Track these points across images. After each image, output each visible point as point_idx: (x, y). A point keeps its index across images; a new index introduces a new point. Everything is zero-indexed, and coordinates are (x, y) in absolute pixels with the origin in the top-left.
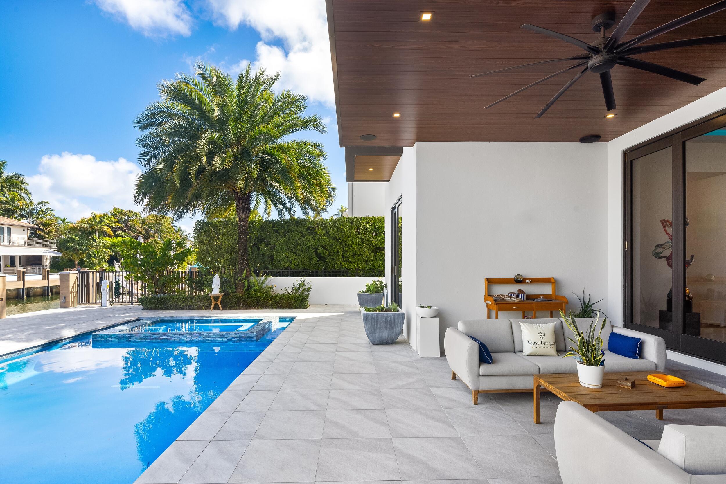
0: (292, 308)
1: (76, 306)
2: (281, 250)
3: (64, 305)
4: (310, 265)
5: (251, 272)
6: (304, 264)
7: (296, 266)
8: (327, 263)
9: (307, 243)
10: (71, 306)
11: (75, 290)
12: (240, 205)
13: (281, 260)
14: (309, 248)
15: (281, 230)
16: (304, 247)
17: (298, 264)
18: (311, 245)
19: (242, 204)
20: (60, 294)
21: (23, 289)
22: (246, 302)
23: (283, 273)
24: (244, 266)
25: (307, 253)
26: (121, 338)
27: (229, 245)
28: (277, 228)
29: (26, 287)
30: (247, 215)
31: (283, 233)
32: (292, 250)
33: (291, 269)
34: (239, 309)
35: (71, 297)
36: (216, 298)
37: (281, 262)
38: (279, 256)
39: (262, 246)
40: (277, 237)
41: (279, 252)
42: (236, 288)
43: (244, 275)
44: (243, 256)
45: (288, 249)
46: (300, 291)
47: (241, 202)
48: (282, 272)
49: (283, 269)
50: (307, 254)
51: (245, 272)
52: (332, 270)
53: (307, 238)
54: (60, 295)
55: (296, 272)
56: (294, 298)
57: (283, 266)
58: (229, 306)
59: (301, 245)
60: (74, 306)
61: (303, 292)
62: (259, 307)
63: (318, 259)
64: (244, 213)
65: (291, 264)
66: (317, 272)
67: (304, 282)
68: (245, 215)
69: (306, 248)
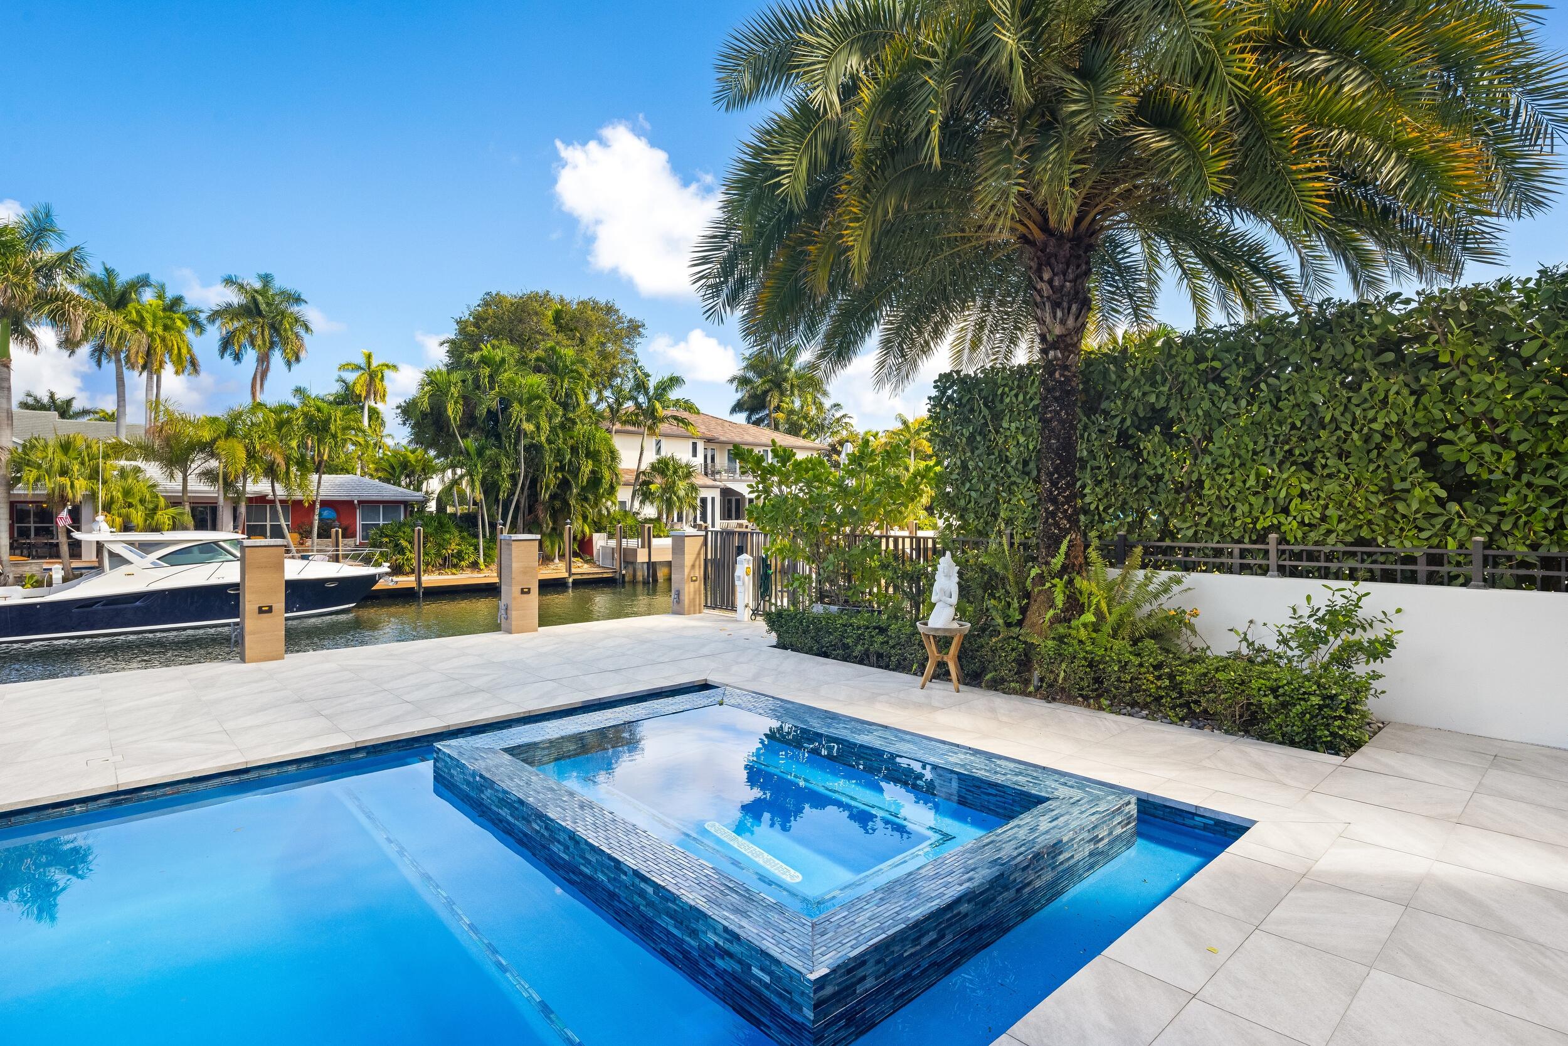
0: (1263, 737)
1: (701, 612)
2: (1234, 455)
3: (677, 608)
4: (1391, 523)
5: (1087, 546)
6: (1354, 516)
7: (1310, 525)
8: (1502, 514)
9: (1371, 414)
10: (689, 613)
11: (697, 575)
12: (1044, 286)
13: (1236, 499)
14: (1388, 438)
15: (1234, 367)
16: (1355, 436)
17: (1324, 518)
18: (1399, 424)
19: (1050, 282)
20: (673, 582)
22: (1052, 672)
23: (1242, 557)
24: (1057, 525)
25: (1371, 461)
27: (1031, 447)
28: (1217, 364)
30: (1070, 322)
31: (1244, 379)
32: (1290, 452)
33: (1283, 540)
34: (1024, 693)
35: (689, 592)
36: (943, 642)
37: (1234, 509)
38: (1226, 480)
39: (1150, 443)
40: (1216, 399)
41: (1223, 466)
42: (1023, 610)
43: (1057, 562)
44: (1054, 484)
45: (1268, 452)
46: (1324, 653)
47: (1046, 276)
48: (1242, 551)
49: (1247, 540)
50: (1372, 467)
51: (1064, 547)
52: (1542, 551)
53: (1372, 392)
55: (1311, 556)
56: (1274, 690)
57: (1245, 524)
58: (988, 677)
59: (1338, 428)
60: (694, 613)
61: (1343, 657)
62: (1105, 702)
63: (1443, 494)
64: (1059, 314)
65: (1282, 518)
66: (1435, 560)
67: (1357, 605)
68: (1063, 322)
69: (1367, 439)
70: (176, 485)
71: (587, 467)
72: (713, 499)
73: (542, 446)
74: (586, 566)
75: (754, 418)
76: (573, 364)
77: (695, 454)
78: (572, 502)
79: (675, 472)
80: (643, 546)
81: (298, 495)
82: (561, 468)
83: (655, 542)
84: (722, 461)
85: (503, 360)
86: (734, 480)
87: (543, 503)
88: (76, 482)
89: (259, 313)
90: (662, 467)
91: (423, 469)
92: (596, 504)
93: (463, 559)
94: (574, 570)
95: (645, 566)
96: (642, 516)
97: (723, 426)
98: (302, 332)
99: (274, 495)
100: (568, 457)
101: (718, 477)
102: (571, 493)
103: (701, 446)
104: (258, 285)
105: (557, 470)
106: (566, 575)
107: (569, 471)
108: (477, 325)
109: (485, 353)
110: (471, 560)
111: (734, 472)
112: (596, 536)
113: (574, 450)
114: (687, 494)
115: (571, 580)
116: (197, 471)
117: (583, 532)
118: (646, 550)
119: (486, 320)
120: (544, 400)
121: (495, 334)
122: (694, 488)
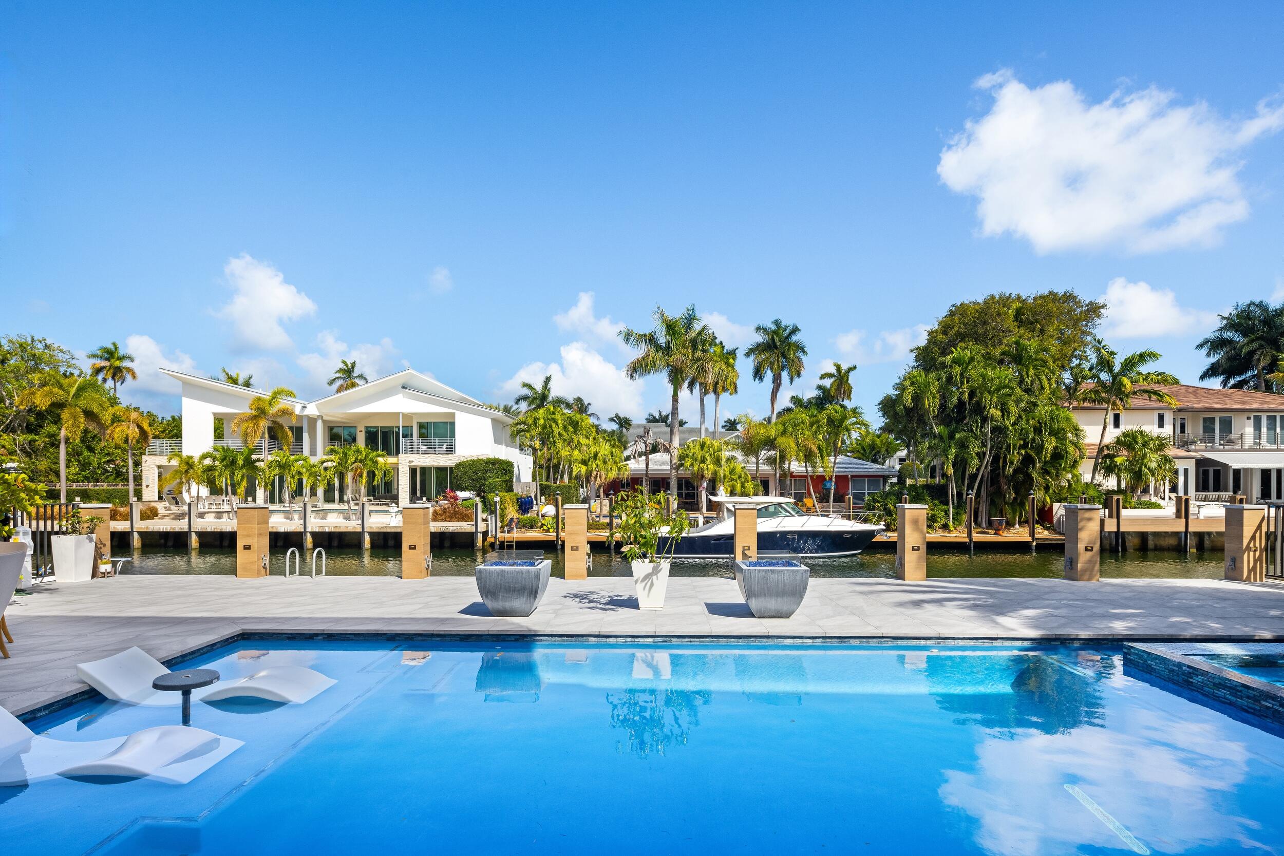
1: (1261, 580)
3: (1233, 574)
10: (1248, 579)
11: (1258, 545)
20: (1225, 550)
21: (1186, 532)
26: (1173, 671)
29: (1191, 529)
35: (1248, 560)
54: (1226, 552)
60: (1255, 580)
70: (752, 466)
71: (1051, 444)
72: (1186, 471)
73: (1006, 428)
74: (1046, 532)
75: (1232, 382)
76: (1037, 352)
77: (1161, 425)
78: (1035, 475)
79: (1145, 445)
80: (1111, 516)
81: (820, 471)
82: (1025, 446)
83: (1124, 513)
84: (1194, 429)
85: (972, 359)
86: (1213, 449)
87: (1006, 477)
88: (709, 466)
89: (776, 347)
90: (1129, 441)
91: (887, 450)
92: (1057, 476)
93: (936, 521)
94: (1037, 536)
95: (1113, 536)
96: (1104, 487)
97: (1196, 394)
98: (801, 355)
99: (807, 472)
100: (1031, 436)
101: (1193, 447)
102: (1034, 467)
103: (1168, 417)
104: (773, 327)
105: (1021, 447)
106: (1030, 539)
107: (1032, 448)
108: (945, 333)
109: (956, 354)
110: (943, 522)
111: (1212, 440)
112: (1056, 506)
113: (1038, 430)
114: (1159, 466)
115: (1034, 544)
116: (763, 458)
117: (1044, 502)
118: (1115, 520)
119: (952, 328)
120: (1012, 389)
121: (962, 337)
122: (1166, 460)
